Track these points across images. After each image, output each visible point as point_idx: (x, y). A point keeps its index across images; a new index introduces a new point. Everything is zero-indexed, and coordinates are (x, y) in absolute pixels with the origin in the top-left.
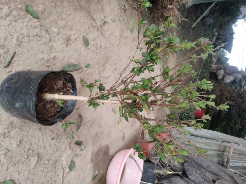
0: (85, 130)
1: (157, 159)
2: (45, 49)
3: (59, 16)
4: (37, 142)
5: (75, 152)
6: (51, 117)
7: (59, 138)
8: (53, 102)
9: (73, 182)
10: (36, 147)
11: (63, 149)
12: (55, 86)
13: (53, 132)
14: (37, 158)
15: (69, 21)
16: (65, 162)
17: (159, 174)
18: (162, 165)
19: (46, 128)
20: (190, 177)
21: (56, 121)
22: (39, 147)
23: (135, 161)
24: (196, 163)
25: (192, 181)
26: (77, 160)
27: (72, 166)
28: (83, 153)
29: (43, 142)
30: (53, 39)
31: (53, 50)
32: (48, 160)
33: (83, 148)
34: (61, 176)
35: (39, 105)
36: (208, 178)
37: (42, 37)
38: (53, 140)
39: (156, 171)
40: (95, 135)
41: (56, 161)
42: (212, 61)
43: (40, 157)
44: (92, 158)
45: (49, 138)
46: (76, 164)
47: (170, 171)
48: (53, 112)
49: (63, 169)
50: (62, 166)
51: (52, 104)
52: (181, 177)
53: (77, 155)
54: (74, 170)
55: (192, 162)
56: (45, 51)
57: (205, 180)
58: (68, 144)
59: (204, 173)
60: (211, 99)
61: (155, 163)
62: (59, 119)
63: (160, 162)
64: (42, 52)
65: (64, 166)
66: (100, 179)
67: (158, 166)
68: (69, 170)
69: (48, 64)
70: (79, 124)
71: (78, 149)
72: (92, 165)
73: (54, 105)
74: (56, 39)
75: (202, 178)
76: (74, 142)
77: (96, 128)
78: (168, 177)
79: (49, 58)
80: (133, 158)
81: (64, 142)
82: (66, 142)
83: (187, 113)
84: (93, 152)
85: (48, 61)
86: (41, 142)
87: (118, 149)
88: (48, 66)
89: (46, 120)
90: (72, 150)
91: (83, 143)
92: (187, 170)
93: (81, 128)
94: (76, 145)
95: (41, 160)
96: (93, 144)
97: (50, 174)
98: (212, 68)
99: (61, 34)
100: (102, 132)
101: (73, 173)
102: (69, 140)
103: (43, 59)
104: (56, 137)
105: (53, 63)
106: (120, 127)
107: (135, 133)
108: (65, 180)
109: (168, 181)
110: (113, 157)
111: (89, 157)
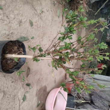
0: (32, 77)
1: (75, 94)
2: (7, 28)
3: (14, 8)
4: (3, 84)
5: (26, 90)
6: (11, 69)
7: (17, 81)
8: (12, 59)
9: (25, 108)
10: (2, 87)
11: (19, 88)
12: (13, 50)
13: (12, 78)
14: (3, 94)
15: (21, 11)
16: (20, 96)
17: (77, 102)
18: (78, 97)
19: (8, 76)
20: (95, 104)
21: (14, 71)
22: (4, 87)
23: (62, 95)
24: (99, 95)
25: (96, 106)
26: (27, 95)
27: (24, 99)
28: (31, 90)
29: (6, 84)
30: (11, 22)
31: (11, 28)
32: (10, 95)
33: (31, 88)
34: (18, 105)
35: (3, 61)
36: (106, 104)
37: (4, 20)
38: (13, 83)
39: (75, 101)
40: (38, 80)
41: (15, 96)
42: (107, 35)
43: (5, 93)
44: (37, 94)
45: (10, 82)
46: (27, 97)
47: (83, 101)
48: (12, 65)
49: (19, 100)
50: (18, 99)
51: (11, 61)
52: (90, 104)
53: (27, 92)
54: (26, 101)
55: (96, 95)
56: (7, 29)
57: (104, 105)
58: (22, 85)
59: (104, 101)
60: (107, 55)
61: (74, 96)
62: (16, 70)
63: (77, 96)
64: (5, 30)
65: (19, 98)
66: (42, 106)
67: (76, 98)
68: (22, 101)
69: (8, 37)
70: (28, 73)
71: (28, 88)
72: (37, 98)
73: (13, 61)
74: (13, 22)
75: (102, 104)
76: (25, 84)
77: (39, 76)
78: (82, 104)
79: (9, 33)
80: (61, 93)
81: (19, 84)
82: (21, 84)
83: (93, 66)
84: (37, 90)
85: (8, 35)
86: (5, 84)
87: (52, 88)
88: (8, 38)
89: (8, 71)
90: (24, 89)
91: (31, 84)
92: (93, 100)
93: (29, 76)
94: (27, 86)
95: (5, 95)
96: (37, 85)
97: (11, 104)
98: (107, 39)
99: (16, 19)
100: (42, 78)
101: (25, 103)
102: (22, 83)
103: (5, 34)
104: (14, 81)
105: (12, 36)
106: (53, 75)
107: (62, 78)
108: (21, 107)
109: (82, 107)
110: (49, 92)
111: (35, 93)
